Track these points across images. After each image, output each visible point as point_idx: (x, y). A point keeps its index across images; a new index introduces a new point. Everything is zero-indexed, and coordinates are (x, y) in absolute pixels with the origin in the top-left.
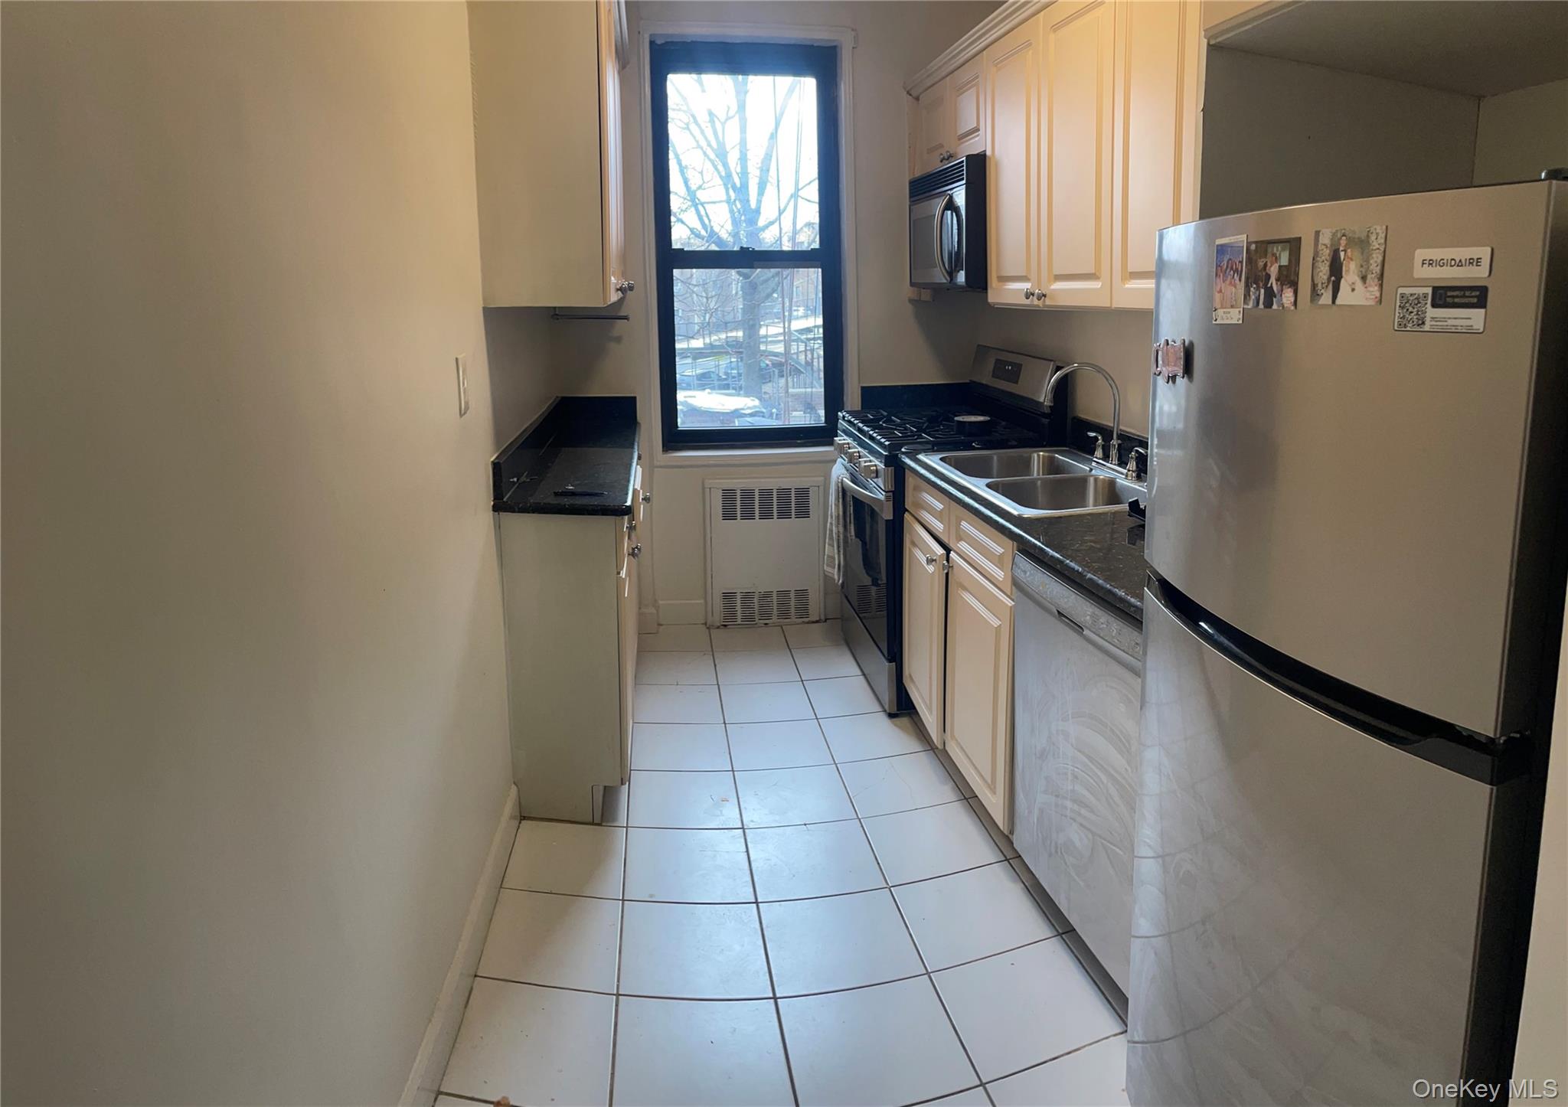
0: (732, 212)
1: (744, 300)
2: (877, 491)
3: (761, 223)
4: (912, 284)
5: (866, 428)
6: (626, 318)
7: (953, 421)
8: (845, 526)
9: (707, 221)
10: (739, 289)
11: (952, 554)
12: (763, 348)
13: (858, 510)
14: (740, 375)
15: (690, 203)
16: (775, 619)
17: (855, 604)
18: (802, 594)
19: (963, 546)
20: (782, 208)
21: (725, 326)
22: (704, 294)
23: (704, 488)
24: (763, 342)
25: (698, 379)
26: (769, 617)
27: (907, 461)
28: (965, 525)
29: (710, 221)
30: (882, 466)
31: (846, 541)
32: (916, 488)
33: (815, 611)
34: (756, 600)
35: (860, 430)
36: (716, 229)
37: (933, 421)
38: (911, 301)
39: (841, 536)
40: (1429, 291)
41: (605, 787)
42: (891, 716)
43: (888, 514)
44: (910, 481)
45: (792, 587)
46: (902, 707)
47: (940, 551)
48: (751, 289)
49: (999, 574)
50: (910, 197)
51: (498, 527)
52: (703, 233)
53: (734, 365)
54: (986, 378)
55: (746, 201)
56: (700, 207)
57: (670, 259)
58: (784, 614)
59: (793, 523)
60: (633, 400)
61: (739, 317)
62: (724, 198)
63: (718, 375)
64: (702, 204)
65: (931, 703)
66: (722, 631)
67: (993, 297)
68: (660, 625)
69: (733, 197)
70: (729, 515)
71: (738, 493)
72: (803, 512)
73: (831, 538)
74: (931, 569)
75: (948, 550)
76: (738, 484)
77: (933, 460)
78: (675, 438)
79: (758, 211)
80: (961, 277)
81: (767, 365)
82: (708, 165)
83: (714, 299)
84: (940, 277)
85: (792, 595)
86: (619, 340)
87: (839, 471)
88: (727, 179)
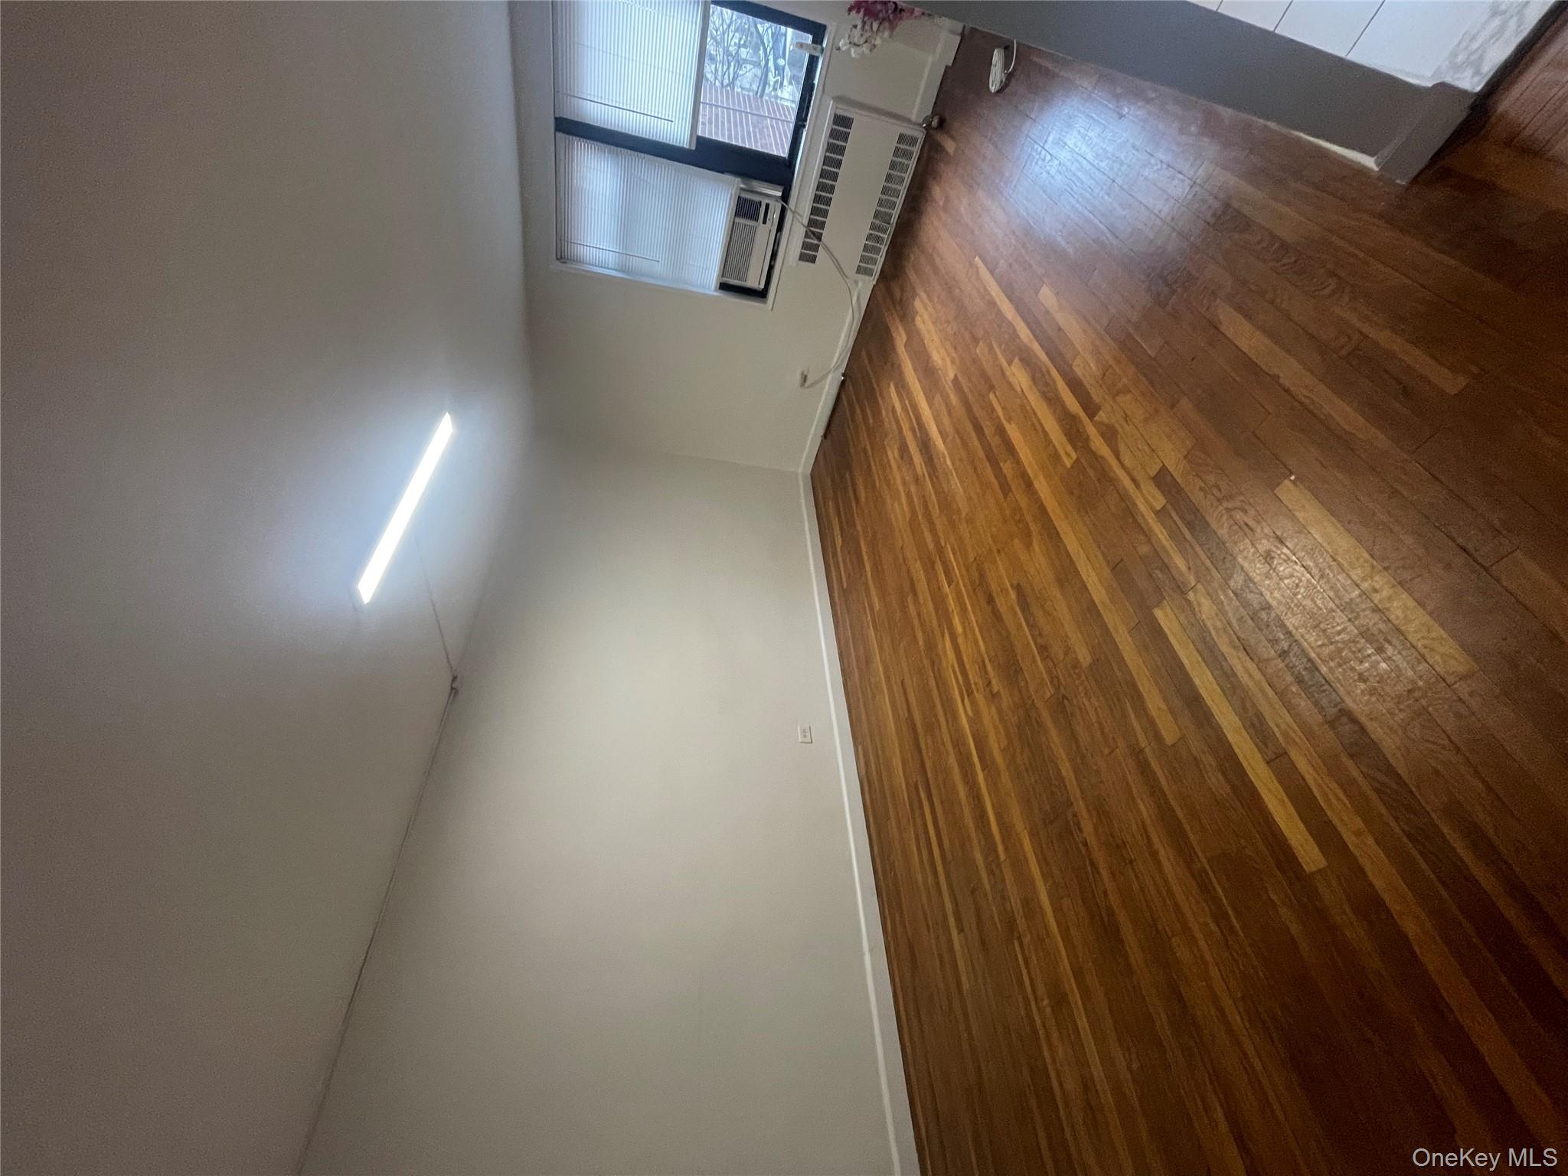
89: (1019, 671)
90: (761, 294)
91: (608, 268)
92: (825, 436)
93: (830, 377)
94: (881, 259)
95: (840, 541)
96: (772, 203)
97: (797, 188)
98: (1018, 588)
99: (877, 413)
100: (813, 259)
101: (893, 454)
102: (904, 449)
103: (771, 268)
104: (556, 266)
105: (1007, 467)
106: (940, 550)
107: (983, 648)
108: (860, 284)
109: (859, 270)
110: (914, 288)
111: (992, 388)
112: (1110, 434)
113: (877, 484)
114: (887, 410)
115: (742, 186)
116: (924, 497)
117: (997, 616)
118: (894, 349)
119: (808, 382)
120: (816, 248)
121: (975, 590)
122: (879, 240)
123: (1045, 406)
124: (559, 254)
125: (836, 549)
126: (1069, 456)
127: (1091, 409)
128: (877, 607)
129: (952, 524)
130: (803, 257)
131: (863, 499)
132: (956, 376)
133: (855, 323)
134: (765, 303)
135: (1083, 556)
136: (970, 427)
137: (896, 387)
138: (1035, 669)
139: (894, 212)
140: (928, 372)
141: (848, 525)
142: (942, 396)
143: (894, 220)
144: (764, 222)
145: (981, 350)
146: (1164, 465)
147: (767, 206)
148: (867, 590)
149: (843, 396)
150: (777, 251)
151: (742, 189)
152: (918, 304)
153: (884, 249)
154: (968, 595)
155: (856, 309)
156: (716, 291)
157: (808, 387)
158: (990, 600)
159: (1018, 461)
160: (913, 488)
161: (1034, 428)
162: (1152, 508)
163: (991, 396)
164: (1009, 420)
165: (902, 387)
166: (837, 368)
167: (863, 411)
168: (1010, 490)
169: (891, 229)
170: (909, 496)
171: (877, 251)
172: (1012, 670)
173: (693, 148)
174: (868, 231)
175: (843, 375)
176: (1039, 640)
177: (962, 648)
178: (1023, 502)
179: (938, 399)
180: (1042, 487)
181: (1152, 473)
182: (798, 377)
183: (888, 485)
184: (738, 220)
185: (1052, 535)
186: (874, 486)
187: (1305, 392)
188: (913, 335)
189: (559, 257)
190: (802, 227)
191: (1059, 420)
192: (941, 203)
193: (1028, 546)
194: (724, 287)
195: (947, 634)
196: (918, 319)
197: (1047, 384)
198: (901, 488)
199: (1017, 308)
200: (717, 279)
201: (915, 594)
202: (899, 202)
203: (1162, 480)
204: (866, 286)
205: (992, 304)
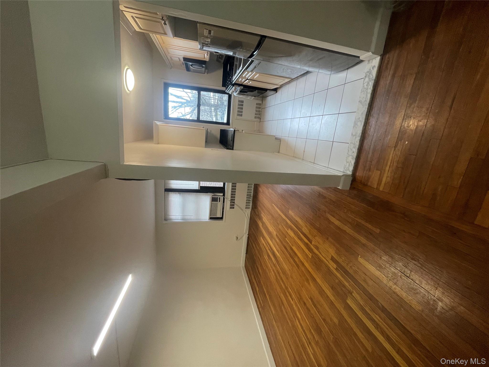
0: (187, 107)
1: (206, 106)
2: (239, 89)
3: (189, 100)
4: (204, 74)
5: (228, 88)
6: (207, 129)
7: (229, 72)
8: (245, 95)
9: (189, 113)
10: (203, 107)
11: (248, 78)
12: (216, 103)
13: (241, 92)
14: (222, 110)
15: (185, 117)
16: (260, 110)
17: (260, 94)
18: (257, 104)
19: (247, 77)
20: (188, 96)
21: (211, 112)
22: (204, 116)
23: (236, 119)
24: (215, 103)
25: (222, 120)
26: (260, 111)
27: (233, 82)
28: (243, 76)
29: (189, 112)
30: (234, 87)
31: (247, 95)
32: (238, 81)
33: (260, 102)
34: (257, 113)
35: (228, 89)
36: (190, 111)
37: (229, 75)
38: (207, 74)
39: (246, 96)
40: (209, 35)
41: (275, 139)
42: (277, 92)
43: (242, 87)
44: (237, 82)
45: (255, 106)
46: (276, 90)
47: (247, 81)
48: (204, 105)
49: (250, 73)
50: (189, 71)
51: (236, 150)
52: (191, 114)
53: (219, 111)
54: (222, 61)
55: (185, 103)
56: (186, 114)
57: (198, 120)
58: (260, 108)
59: (244, 104)
60: (221, 130)
61: (209, 108)
62: (184, 108)
63: (221, 115)
64: (185, 113)
65: (283, 79)
66: (261, 119)
67: (208, 60)
68: (259, 130)
69: (184, 106)
70: (241, 115)
71: (238, 113)
72: (242, 102)
73: (247, 97)
74: (250, 82)
75: (248, 79)
76: (236, 113)
77: (234, 77)
78: (228, 123)
79: (187, 100)
80: (204, 66)
81: (220, 103)
82: (177, 111)
83: (205, 113)
84: (204, 69)
85: (257, 106)
86: (211, 131)
87: (235, 94)
88: (180, 107)
89: (321, 331)
90: (221, 218)
91: (179, 220)
92: (247, 253)
93: (244, 237)
94: (251, 204)
95: (258, 289)
96: (221, 197)
97: (226, 193)
98: (311, 299)
99: (259, 245)
100: (233, 208)
101: (266, 257)
102: (269, 256)
103: (223, 212)
104: (165, 222)
105: (296, 259)
106: (287, 288)
107: (308, 323)
108: (247, 211)
109: (246, 208)
110: (261, 212)
111: (286, 237)
112: (317, 248)
113: (264, 268)
114: (261, 244)
115: (213, 194)
116: (277, 270)
117: (309, 310)
118: (259, 227)
119: (239, 239)
120: (234, 205)
121: (300, 301)
122: (249, 200)
123: (300, 241)
124: (165, 218)
125: (257, 292)
126: (310, 255)
127: (311, 241)
128: (274, 312)
129: (287, 278)
130: (231, 208)
131: (261, 273)
132: (276, 234)
133: (248, 221)
134: (223, 220)
135: (323, 285)
136: (284, 248)
137: (262, 238)
138: (325, 329)
139: (252, 194)
140: (269, 233)
141: (259, 283)
142: (274, 239)
143: (252, 195)
144: (219, 202)
145: (280, 227)
146: (332, 255)
147: (220, 198)
148: (270, 307)
149: (249, 241)
150: (224, 207)
151: (213, 195)
152: (262, 215)
153: (251, 202)
154: (298, 302)
155: (248, 218)
156: (209, 220)
157: (239, 240)
158: (305, 304)
159: (298, 258)
160: (274, 268)
161: (299, 247)
162: (334, 268)
163: (286, 239)
164: (293, 245)
165: (264, 238)
166: (246, 233)
167: (255, 245)
168: (299, 266)
169: (252, 198)
170: (273, 271)
171: (249, 203)
172: (319, 331)
173: (200, 189)
174: (246, 199)
175: (248, 235)
176: (323, 317)
177: (303, 325)
178: (303, 269)
179: (274, 240)
180: (306, 265)
181: (330, 258)
182: (235, 238)
183: (267, 268)
184: (213, 202)
185: (314, 280)
186: (263, 269)
187: (352, 234)
188: (263, 223)
189: (165, 219)
190: (229, 201)
191: (304, 245)
192: (262, 192)
193: (309, 284)
194: (211, 218)
195: (297, 320)
196: (263, 219)
197: (298, 235)
198: (271, 269)
199: (285, 216)
200: (209, 216)
201: (284, 305)
202: (252, 191)
203: (333, 259)
204: (249, 211)
205: (279, 215)
